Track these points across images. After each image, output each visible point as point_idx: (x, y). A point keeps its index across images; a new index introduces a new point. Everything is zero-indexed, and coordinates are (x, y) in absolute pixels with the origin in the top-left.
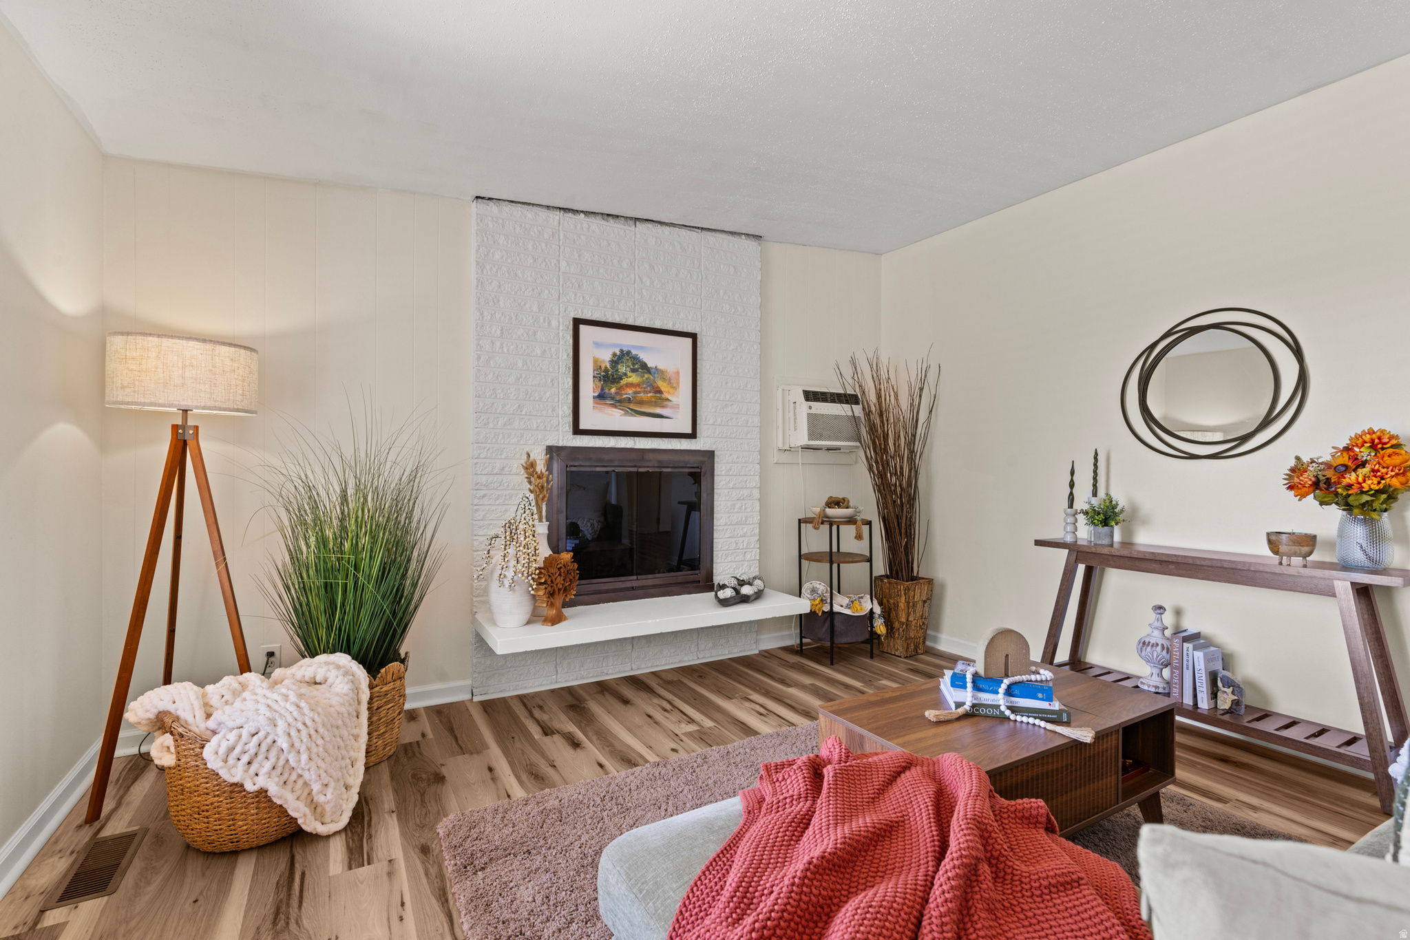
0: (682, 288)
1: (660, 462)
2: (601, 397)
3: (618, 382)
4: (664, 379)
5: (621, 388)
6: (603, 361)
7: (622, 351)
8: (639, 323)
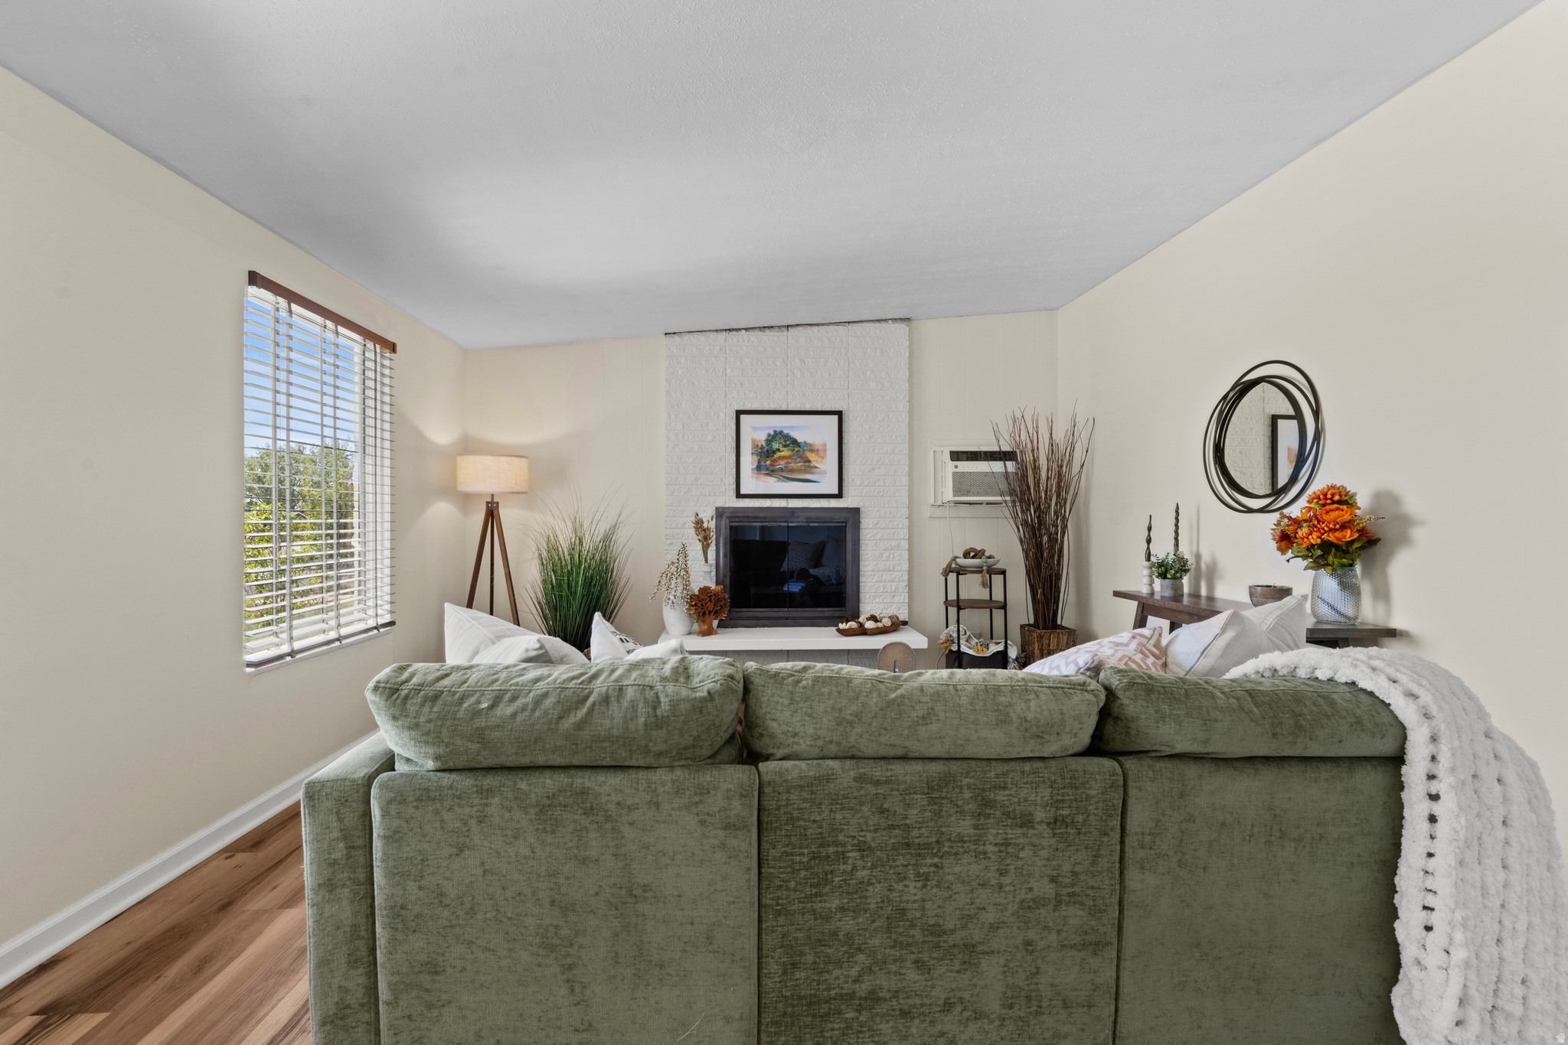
0: (830, 374)
1: (807, 518)
2: (759, 468)
3: (773, 456)
4: (812, 451)
5: (775, 461)
6: (760, 441)
7: (775, 431)
8: (791, 408)
